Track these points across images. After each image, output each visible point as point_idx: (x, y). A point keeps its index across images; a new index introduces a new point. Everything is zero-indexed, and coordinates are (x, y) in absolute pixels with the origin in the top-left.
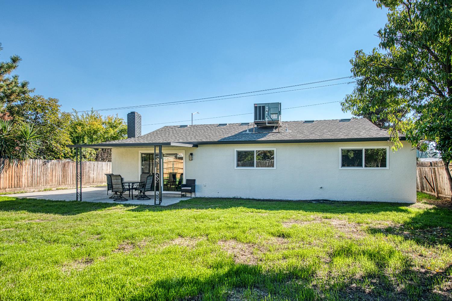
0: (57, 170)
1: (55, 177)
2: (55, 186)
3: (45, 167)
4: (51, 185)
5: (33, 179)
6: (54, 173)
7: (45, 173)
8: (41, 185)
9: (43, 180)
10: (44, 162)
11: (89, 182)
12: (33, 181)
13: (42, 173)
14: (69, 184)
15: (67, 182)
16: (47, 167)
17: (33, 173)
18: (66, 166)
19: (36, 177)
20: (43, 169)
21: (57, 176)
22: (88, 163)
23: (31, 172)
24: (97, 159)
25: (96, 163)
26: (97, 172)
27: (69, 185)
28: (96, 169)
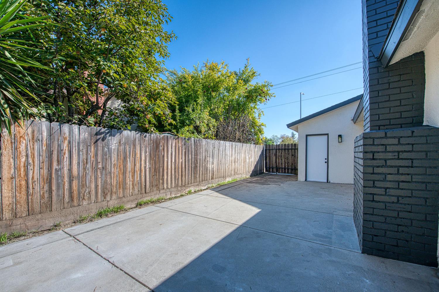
0: (138, 155)
1: (133, 176)
2: (132, 198)
3: (100, 148)
4: (121, 195)
5: (54, 188)
6: (129, 166)
7: (100, 166)
8: (85, 203)
9: (93, 186)
10: (97, 134)
11: (206, 179)
12: (54, 193)
13: (88, 166)
14: (167, 188)
15: (163, 183)
16: (106, 149)
17: (55, 166)
18: (161, 148)
19: (66, 179)
20: (92, 154)
21: (139, 173)
22: (204, 142)
23: (46, 166)
24: (217, 136)
25: (217, 142)
26: (218, 160)
27: (168, 190)
28: (217, 154)
